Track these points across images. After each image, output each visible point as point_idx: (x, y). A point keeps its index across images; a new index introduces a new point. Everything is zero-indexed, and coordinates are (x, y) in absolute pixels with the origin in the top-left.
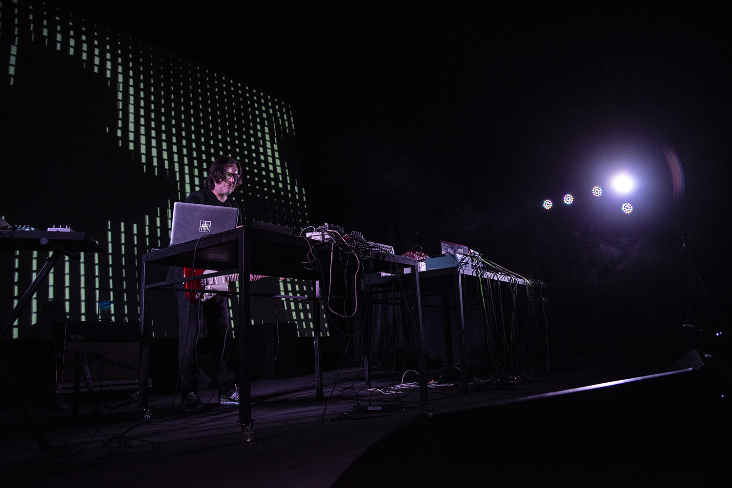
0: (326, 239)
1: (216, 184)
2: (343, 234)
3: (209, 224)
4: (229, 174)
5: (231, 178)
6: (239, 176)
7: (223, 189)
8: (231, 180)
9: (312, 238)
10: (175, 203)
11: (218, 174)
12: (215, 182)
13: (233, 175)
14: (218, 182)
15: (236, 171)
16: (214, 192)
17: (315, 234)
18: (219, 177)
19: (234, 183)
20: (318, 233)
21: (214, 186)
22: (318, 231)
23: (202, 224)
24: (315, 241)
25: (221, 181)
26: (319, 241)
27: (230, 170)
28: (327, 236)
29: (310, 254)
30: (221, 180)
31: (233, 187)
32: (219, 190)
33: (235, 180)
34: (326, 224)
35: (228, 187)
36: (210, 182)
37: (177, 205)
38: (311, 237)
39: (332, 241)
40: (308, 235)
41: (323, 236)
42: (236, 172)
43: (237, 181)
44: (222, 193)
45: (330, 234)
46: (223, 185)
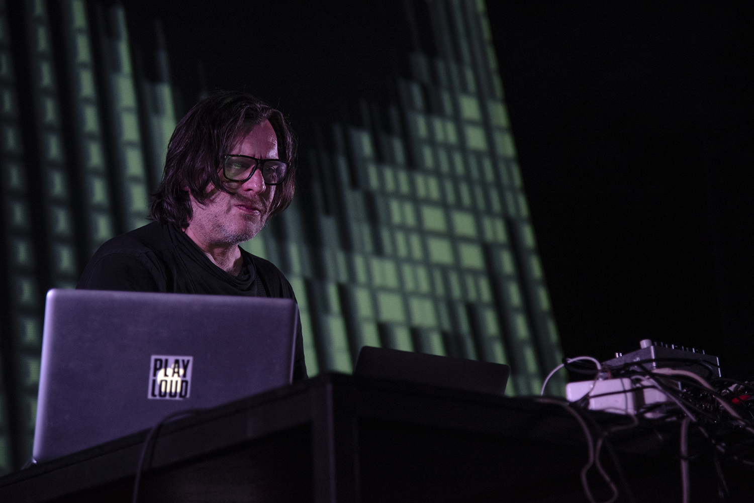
0: (655, 407)
1: (195, 205)
2: (720, 385)
3: (185, 368)
4: (246, 163)
5: (255, 178)
6: (284, 167)
7: (222, 220)
8: (255, 183)
9: (594, 405)
10: (50, 294)
11: (198, 165)
12: (192, 197)
13: (262, 164)
14: (204, 197)
15: (269, 147)
16: (190, 233)
17: (603, 385)
18: (205, 176)
19: (263, 195)
20: (615, 384)
21: (189, 212)
22: (616, 374)
23: (156, 370)
24: (604, 417)
25: (212, 193)
26: (621, 419)
27: (246, 148)
28: (653, 396)
29: (593, 474)
30: (210, 187)
31: (262, 213)
32: (208, 227)
33: (268, 184)
34: (644, 344)
35: (243, 211)
36: (171, 200)
37: (57, 301)
38: (586, 399)
39: (680, 414)
40: (574, 391)
41: (638, 393)
42: (273, 154)
43: (279, 187)
44: (219, 236)
45: (664, 383)
46: (225, 208)
